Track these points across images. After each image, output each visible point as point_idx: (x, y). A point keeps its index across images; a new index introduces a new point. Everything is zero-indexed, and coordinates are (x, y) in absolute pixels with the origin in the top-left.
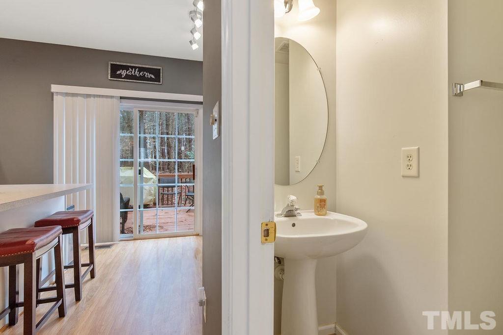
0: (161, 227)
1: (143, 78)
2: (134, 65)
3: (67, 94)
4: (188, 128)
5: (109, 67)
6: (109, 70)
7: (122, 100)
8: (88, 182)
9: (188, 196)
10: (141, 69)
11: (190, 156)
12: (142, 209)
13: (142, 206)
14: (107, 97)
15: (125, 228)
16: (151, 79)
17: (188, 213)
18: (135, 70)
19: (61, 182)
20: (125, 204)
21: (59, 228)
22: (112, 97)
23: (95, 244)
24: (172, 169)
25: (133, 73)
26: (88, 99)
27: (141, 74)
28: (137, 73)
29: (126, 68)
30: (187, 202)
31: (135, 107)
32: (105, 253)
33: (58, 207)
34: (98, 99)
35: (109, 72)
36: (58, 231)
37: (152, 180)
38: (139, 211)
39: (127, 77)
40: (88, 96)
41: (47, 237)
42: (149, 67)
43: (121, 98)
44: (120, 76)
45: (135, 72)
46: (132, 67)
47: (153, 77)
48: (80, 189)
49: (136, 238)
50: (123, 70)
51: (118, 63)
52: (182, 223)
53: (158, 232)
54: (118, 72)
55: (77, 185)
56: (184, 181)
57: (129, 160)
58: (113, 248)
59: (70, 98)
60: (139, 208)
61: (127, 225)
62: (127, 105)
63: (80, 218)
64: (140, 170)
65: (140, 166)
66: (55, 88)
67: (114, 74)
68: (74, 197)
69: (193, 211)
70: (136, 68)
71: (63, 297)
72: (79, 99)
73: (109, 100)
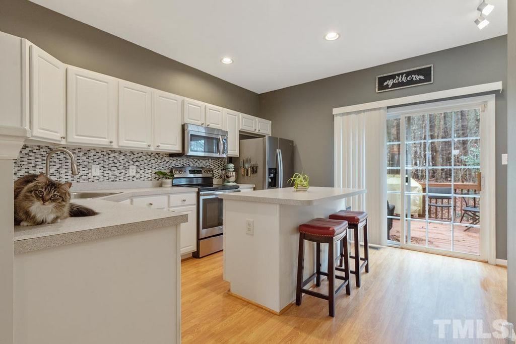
0: (431, 242)
1: (411, 82)
2: (401, 72)
3: (343, 114)
4: (462, 126)
5: (377, 81)
6: (377, 84)
7: (390, 109)
8: (359, 187)
9: (465, 211)
10: (408, 74)
11: (468, 162)
12: (409, 218)
13: (409, 215)
14: (375, 109)
15: (390, 235)
16: (420, 81)
17: (466, 233)
18: (402, 77)
19: (339, 186)
20: (391, 211)
21: (346, 222)
22: (379, 109)
23: (369, 245)
24: (439, 177)
25: (400, 80)
26: (360, 114)
27: (408, 79)
28: (404, 80)
29: (393, 77)
30: (464, 218)
31: (402, 114)
32: (374, 254)
33: (340, 207)
34: (368, 113)
35: (377, 86)
36: (345, 225)
37: (417, 189)
38: (406, 220)
39: (394, 85)
40: (359, 112)
41: (341, 228)
42: (418, 68)
43: (388, 107)
44: (387, 87)
45: (402, 79)
46: (398, 75)
47: (422, 77)
48: (353, 194)
49: (403, 247)
50: (389, 80)
51: (385, 75)
52: (459, 243)
53: (426, 246)
54: (385, 84)
55: (351, 190)
56: (460, 192)
57: (395, 168)
58: (381, 251)
59: (345, 117)
60: (407, 217)
61: (392, 232)
62: (393, 113)
63: (359, 217)
64: (407, 178)
65: (407, 174)
66: (336, 111)
67: (382, 87)
68: (349, 201)
69: (477, 231)
70: (402, 74)
71: (348, 279)
72: (353, 116)
73: (377, 112)
